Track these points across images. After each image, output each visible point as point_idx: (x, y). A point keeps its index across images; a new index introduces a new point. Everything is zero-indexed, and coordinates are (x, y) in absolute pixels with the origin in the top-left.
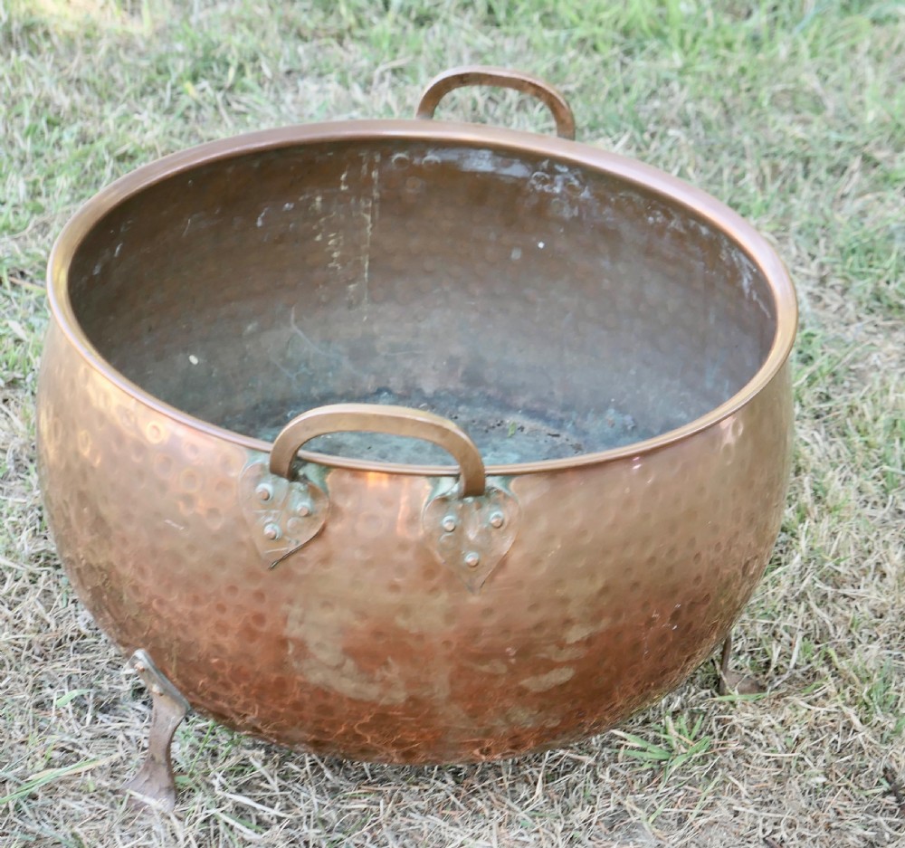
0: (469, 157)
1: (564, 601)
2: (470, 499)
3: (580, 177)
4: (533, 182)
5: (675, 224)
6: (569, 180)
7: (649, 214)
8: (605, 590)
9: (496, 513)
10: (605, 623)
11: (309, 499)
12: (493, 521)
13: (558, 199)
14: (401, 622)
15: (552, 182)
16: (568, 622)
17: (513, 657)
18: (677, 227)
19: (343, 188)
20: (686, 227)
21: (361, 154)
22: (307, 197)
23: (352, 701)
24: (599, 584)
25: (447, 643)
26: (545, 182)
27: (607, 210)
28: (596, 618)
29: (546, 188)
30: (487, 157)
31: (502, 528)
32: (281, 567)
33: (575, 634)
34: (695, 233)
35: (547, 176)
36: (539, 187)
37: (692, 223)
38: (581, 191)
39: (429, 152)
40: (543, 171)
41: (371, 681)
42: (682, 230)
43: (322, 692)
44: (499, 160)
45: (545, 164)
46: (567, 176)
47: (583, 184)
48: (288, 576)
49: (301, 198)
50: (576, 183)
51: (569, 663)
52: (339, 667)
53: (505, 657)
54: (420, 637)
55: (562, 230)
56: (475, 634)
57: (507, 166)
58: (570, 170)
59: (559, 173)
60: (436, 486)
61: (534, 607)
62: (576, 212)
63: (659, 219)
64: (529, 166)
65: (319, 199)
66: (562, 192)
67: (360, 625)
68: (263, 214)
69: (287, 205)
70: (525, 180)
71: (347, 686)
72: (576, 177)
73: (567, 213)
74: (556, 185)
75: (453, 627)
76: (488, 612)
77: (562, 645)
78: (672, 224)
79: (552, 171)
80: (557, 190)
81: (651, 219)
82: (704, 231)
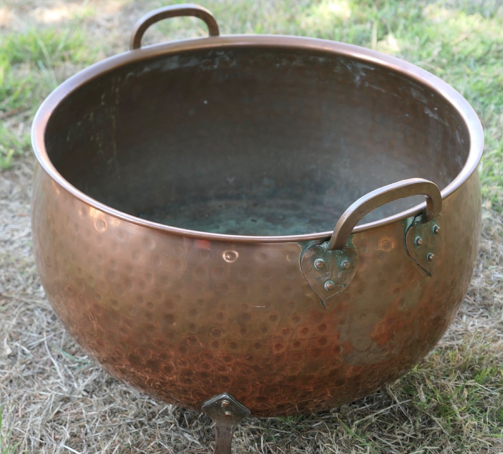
0: (166, 63)
3: (231, 55)
4: (202, 66)
5: (297, 62)
6: (223, 59)
7: (277, 62)
9: (434, 226)
13: (216, 72)
15: (213, 63)
19: (103, 103)
20: (305, 62)
22: (86, 115)
26: (208, 64)
27: (248, 69)
29: (209, 68)
30: (176, 60)
32: (336, 304)
34: (312, 63)
35: (210, 61)
36: (204, 69)
37: (312, 58)
38: (231, 63)
39: (146, 67)
40: (208, 58)
44: (183, 59)
45: (210, 54)
46: (222, 57)
47: (232, 58)
48: (340, 308)
50: (228, 59)
52: (368, 349)
55: (218, 90)
57: (187, 62)
58: (225, 52)
59: (218, 56)
62: (227, 77)
63: (284, 64)
64: (200, 58)
65: (92, 114)
66: (219, 67)
70: (197, 67)
72: (229, 56)
73: (221, 78)
74: (215, 64)
75: (423, 299)
78: (294, 63)
79: (214, 56)
80: (216, 67)
81: (278, 65)
82: (321, 60)
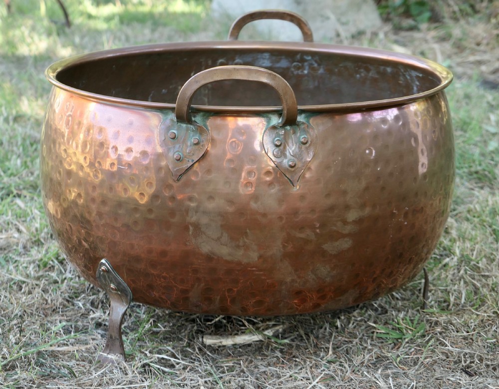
0: (257, 59)
1: (345, 193)
2: (288, 128)
3: (318, 60)
4: (293, 69)
5: (373, 74)
6: (312, 64)
7: (357, 72)
8: (367, 189)
9: (303, 136)
10: (367, 211)
11: (198, 135)
12: (303, 140)
13: (306, 78)
14: (253, 205)
15: (302, 68)
16: (347, 207)
17: (318, 228)
18: (373, 76)
20: (378, 73)
21: (201, 60)
22: (174, 86)
23: (227, 262)
24: (364, 184)
25: (281, 218)
26: (298, 68)
27: (334, 78)
28: (363, 206)
29: (299, 72)
30: (267, 57)
31: (307, 145)
32: (184, 178)
33: (352, 216)
34: (383, 74)
35: (300, 64)
36: (296, 73)
37: (382, 68)
38: (318, 70)
39: (237, 58)
40: (298, 62)
41: (238, 247)
42: (376, 76)
43: (209, 258)
44: (274, 58)
45: (298, 56)
46: (310, 62)
47: (319, 65)
48: (187, 184)
49: (171, 87)
50: (316, 65)
51: (349, 235)
52: (219, 239)
53: (313, 228)
54: (264, 215)
55: (309, 97)
56: (295, 212)
57: (278, 62)
58: (312, 58)
59: (306, 61)
60: (269, 121)
61: (328, 195)
62: (316, 84)
63: (363, 75)
64: (290, 60)
66: (308, 73)
67: (230, 209)
68: (151, 95)
69: (164, 90)
70: (288, 68)
71: (224, 251)
72: (316, 62)
73: (311, 85)
74: (305, 70)
75: (283, 207)
76: (302, 197)
77: (345, 222)
78: (370, 74)
79: (302, 61)
80: (306, 72)
81: (358, 76)
82: (389, 70)
